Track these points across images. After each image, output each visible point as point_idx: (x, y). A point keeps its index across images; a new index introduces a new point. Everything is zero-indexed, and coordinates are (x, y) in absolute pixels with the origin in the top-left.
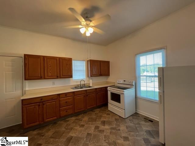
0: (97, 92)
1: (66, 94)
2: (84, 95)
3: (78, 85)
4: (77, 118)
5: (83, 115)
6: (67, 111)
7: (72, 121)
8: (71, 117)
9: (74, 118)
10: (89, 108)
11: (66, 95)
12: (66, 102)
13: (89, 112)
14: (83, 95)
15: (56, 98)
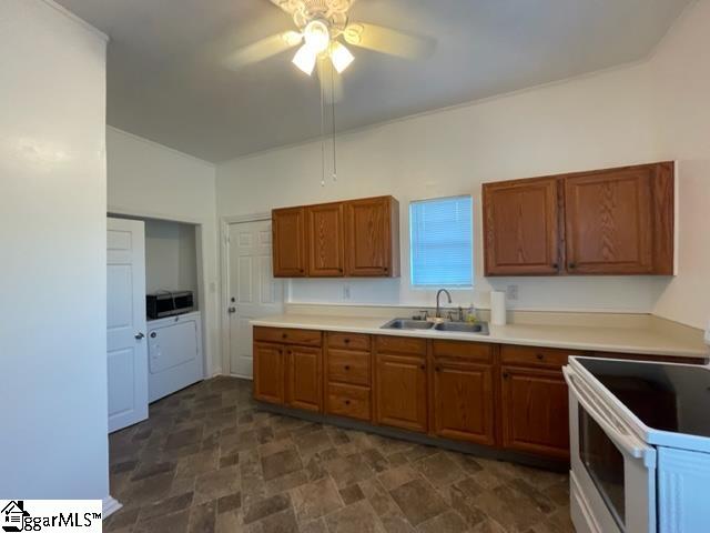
0: (503, 368)
1: (348, 338)
2: (422, 361)
3: (426, 311)
4: (380, 449)
5: (411, 449)
6: (348, 403)
7: (353, 450)
8: (369, 433)
9: (368, 442)
10: (445, 431)
11: (347, 341)
12: (347, 368)
13: (447, 454)
14: (418, 359)
15: (314, 342)
